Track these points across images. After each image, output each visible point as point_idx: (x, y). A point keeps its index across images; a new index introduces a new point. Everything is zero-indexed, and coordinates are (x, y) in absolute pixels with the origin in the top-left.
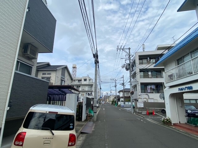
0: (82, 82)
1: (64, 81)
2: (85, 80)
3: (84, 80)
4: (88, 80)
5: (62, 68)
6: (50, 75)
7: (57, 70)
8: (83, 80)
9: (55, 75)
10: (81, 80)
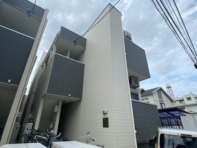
0: (186, 102)
1: (164, 104)
2: (189, 99)
3: (187, 100)
4: (192, 98)
5: (157, 91)
6: (148, 100)
7: (153, 94)
8: (185, 100)
9: (152, 98)
10: (183, 100)
